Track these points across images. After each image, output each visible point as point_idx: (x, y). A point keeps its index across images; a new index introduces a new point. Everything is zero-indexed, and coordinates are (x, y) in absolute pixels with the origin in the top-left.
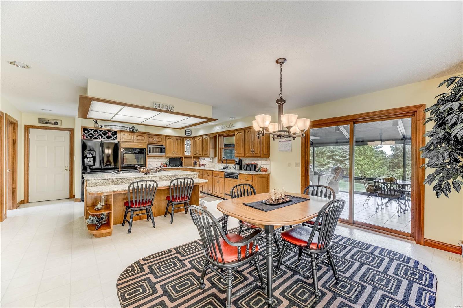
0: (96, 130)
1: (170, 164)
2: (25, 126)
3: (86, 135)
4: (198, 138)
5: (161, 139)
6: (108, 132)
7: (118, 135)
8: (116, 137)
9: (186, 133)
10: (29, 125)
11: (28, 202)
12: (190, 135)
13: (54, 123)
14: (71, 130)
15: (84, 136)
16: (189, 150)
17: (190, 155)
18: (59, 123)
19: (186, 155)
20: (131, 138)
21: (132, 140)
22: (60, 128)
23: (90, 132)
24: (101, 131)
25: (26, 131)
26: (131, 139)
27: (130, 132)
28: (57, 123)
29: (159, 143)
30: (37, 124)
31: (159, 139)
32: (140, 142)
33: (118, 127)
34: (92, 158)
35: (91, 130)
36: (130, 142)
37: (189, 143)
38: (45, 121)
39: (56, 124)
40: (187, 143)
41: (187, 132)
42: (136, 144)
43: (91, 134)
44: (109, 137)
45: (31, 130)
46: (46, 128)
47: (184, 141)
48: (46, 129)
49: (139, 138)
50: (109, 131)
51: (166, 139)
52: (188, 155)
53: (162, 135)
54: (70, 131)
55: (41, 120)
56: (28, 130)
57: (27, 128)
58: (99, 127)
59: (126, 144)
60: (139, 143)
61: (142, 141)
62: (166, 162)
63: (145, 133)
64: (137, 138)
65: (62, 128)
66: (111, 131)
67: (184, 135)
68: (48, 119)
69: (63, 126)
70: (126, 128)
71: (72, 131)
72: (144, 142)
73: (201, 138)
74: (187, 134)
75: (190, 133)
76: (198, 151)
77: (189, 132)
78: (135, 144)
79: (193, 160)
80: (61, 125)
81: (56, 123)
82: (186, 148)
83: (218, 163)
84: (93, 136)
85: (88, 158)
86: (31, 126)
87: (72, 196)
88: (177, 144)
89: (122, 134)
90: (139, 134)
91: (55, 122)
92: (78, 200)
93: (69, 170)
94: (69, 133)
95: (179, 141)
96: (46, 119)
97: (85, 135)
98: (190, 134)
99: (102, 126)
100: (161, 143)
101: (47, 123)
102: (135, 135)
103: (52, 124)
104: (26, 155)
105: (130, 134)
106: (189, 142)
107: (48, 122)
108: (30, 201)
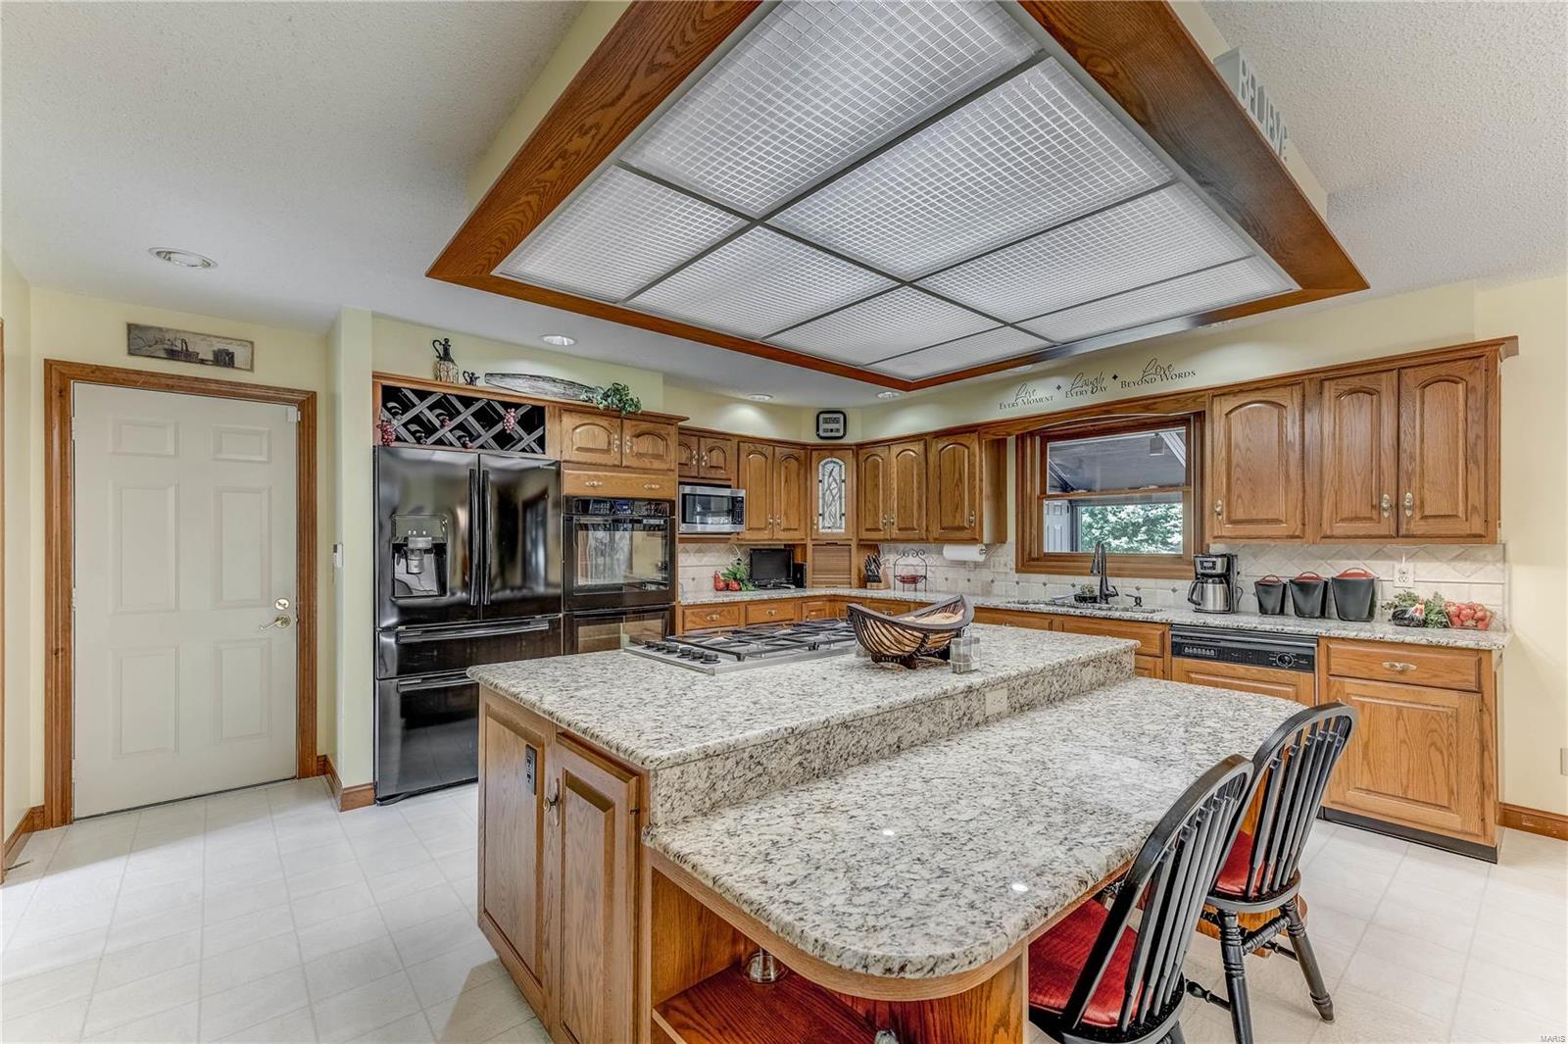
0: (445, 396)
1: (751, 576)
2: (49, 365)
3: (395, 422)
4: (896, 449)
5: (722, 455)
6: (502, 411)
7: (552, 428)
8: (541, 442)
9: (823, 426)
10: (70, 364)
11: (66, 818)
12: (841, 438)
13: (210, 357)
14: (301, 398)
15: (384, 432)
16: (836, 508)
17: (843, 531)
18: (240, 359)
19: (821, 531)
20: (609, 443)
21: (613, 458)
22: (245, 385)
23: (414, 405)
24: (467, 402)
25: (55, 394)
26: (607, 451)
27: (606, 413)
28: (231, 356)
29: (713, 474)
30: (117, 357)
31: (714, 453)
32: (648, 466)
33: (548, 386)
34: (428, 551)
35: (422, 395)
36: (605, 465)
37: (837, 478)
38: (162, 342)
39: (225, 365)
40: (827, 474)
41: (826, 421)
42: (630, 479)
43: (421, 417)
44: (504, 440)
45: (80, 391)
46: (170, 382)
47: (814, 465)
48: (170, 388)
49: (645, 445)
50: (507, 405)
51: (743, 456)
52: (835, 531)
53: (725, 436)
54: (301, 405)
55: (139, 338)
56: (64, 393)
57: (61, 379)
58: (462, 380)
59: (590, 478)
60: (645, 471)
61: (657, 465)
62: (730, 568)
63: (669, 420)
64: (632, 447)
65: (256, 386)
66: (517, 406)
67: (809, 437)
68: (178, 331)
69: (261, 376)
70: (589, 389)
71: (310, 405)
72: (664, 466)
73: (918, 447)
74: (825, 431)
75: (840, 426)
76: (895, 515)
77: (836, 421)
78: (626, 479)
79: (858, 560)
80: (251, 370)
81: (224, 359)
82: (821, 501)
83: (1018, 571)
84: (431, 428)
85: (412, 551)
86: (83, 366)
87: (310, 766)
88: (786, 482)
89: (568, 421)
90: (645, 426)
91: (219, 350)
92: (359, 797)
93: (294, 620)
94: (293, 414)
95: (794, 464)
96: (168, 330)
97: (389, 422)
98: (841, 434)
99: (472, 379)
100: (721, 473)
101: (172, 355)
102: (625, 426)
103: (203, 362)
104: (56, 542)
105: (604, 422)
106: (837, 468)
107: (178, 346)
108: (79, 810)
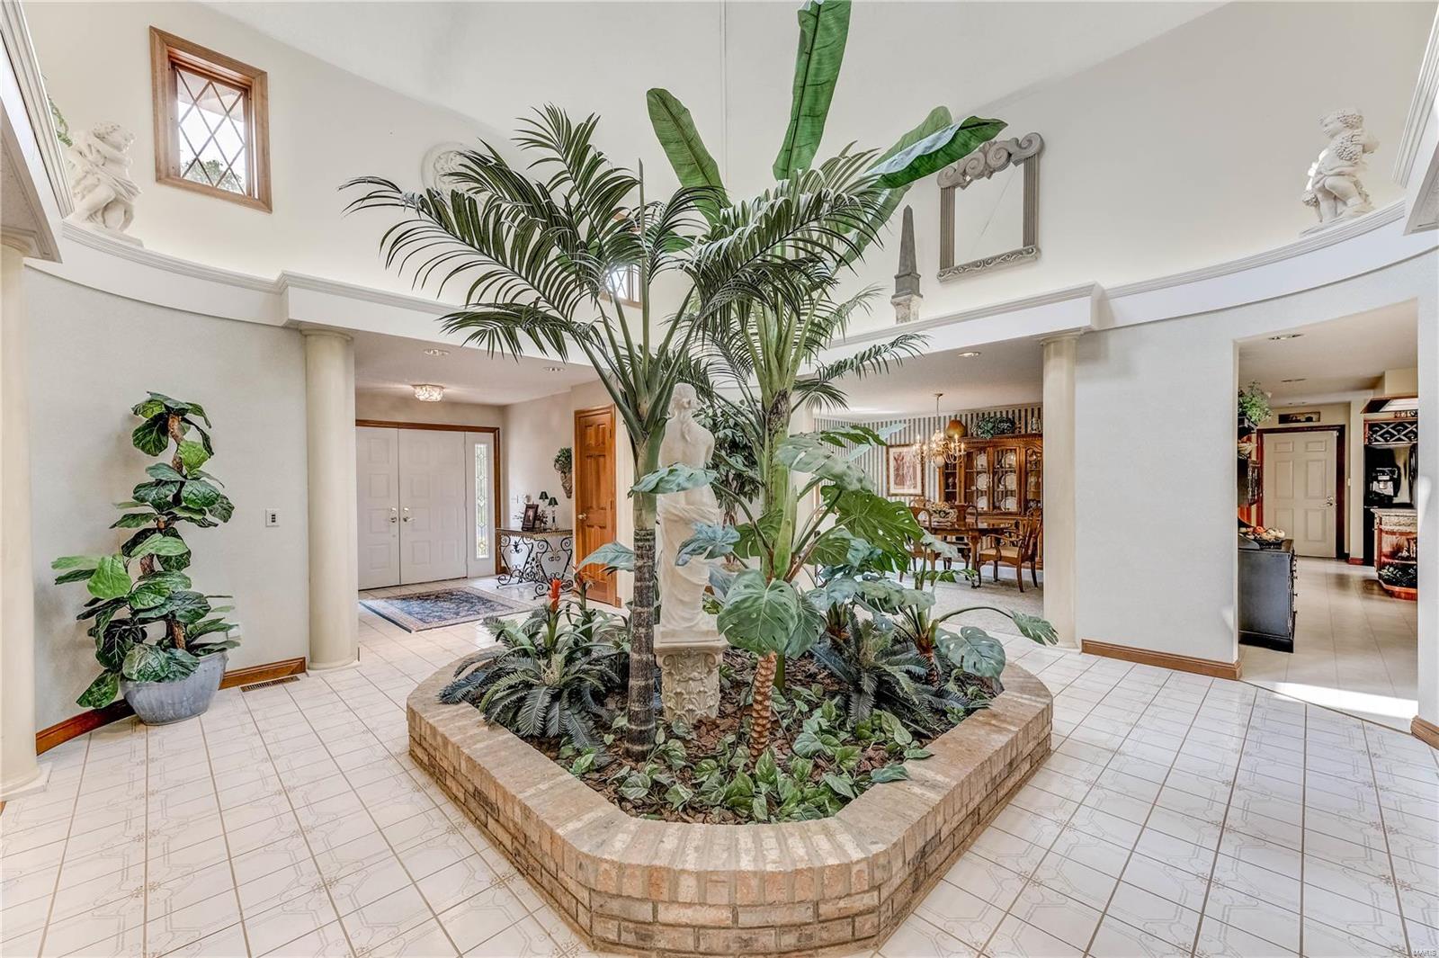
3: (1375, 436)
10: (1263, 429)
13: (1305, 420)
14: (1340, 428)
15: (1369, 439)
18: (1315, 417)
22: (1317, 427)
23: (1385, 428)
25: (1258, 439)
28: (1311, 418)
30: (1276, 425)
34: (1389, 481)
35: (1388, 424)
38: (1290, 418)
39: (1309, 422)
43: (1388, 432)
46: (1294, 429)
48: (1294, 431)
54: (1338, 430)
55: (1283, 419)
65: (1321, 426)
68: (1295, 414)
71: (1342, 430)
80: (1319, 421)
81: (1309, 419)
84: (1393, 436)
85: (1381, 481)
86: (1266, 429)
87: (1342, 555)
91: (1307, 418)
92: (1358, 562)
93: (1335, 505)
94: (1335, 434)
96: (1292, 414)
97: (1372, 436)
101: (1294, 421)
103: (1302, 422)
107: (1295, 419)
